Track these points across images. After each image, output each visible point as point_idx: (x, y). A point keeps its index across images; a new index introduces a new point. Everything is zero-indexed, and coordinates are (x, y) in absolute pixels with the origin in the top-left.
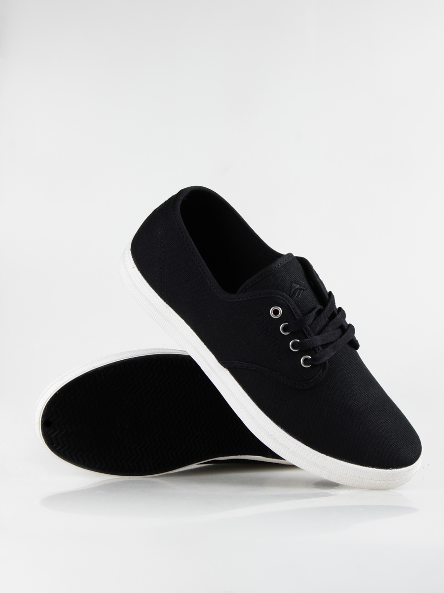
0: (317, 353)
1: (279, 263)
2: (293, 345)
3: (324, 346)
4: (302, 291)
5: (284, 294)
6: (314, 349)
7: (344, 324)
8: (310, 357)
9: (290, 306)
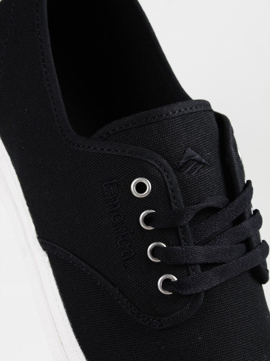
0: (189, 274)
1: (177, 108)
2: (153, 251)
3: (205, 266)
4: (201, 166)
5: (165, 162)
6: (186, 266)
7: (254, 239)
8: (176, 279)
9: (168, 184)
